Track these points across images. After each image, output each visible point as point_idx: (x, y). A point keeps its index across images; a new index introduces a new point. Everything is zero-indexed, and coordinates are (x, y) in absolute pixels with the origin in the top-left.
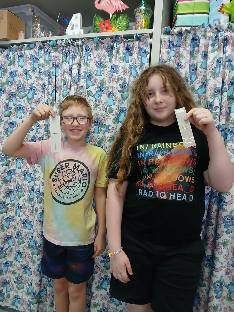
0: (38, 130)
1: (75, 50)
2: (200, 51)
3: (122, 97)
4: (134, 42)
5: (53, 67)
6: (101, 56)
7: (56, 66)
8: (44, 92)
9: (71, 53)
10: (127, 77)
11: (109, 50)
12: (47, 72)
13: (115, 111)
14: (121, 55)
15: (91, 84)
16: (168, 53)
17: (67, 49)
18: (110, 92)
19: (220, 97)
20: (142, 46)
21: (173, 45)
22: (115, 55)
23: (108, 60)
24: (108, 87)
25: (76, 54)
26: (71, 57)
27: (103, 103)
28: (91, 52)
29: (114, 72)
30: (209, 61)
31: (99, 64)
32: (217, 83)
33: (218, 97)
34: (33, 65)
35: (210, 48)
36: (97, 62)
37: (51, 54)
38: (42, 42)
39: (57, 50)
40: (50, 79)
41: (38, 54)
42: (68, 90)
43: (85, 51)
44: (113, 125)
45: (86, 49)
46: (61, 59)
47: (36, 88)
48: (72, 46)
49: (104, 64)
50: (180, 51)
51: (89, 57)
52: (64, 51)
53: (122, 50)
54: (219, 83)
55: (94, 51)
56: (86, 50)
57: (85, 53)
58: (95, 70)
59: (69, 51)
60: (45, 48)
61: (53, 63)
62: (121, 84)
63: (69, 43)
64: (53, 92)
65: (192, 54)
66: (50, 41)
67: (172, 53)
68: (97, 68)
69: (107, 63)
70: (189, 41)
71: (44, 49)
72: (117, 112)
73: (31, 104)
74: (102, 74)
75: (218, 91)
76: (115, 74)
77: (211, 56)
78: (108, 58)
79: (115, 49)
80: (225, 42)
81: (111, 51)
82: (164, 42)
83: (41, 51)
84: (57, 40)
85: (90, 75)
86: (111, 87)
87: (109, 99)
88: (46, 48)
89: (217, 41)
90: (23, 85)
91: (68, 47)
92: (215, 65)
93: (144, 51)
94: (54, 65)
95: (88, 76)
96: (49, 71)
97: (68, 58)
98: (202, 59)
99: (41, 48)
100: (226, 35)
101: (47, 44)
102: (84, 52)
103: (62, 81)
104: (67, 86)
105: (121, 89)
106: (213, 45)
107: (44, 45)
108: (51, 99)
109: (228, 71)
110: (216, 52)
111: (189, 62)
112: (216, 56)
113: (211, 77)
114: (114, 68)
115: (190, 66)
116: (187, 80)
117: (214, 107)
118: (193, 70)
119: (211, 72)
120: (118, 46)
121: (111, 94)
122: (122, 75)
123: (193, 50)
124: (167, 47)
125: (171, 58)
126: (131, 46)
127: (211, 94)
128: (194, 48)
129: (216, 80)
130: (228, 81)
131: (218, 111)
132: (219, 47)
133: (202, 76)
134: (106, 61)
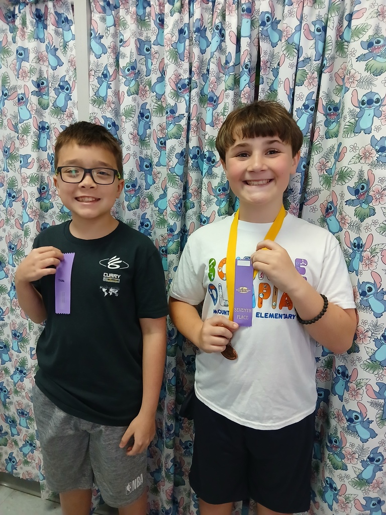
2: (153, 14)
3: (40, 103)
4: (46, 3)
10: (44, 69)
11: (9, 19)
13: (33, 129)
14: (30, 28)
16: (104, 20)
18: (20, 96)
19: (187, 98)
20: (60, 11)
21: (108, 4)
22: (20, 30)
23: (10, 39)
24: (15, 88)
27: (9, 116)
29: (23, 60)
30: (167, 30)
32: (181, 71)
33: (184, 97)
35: (168, 7)
44: (34, 155)
49: (3, 45)
50: (120, 15)
53: (30, 19)
54: (185, 71)
62: (35, 80)
65: (141, 21)
67: (110, 20)
69: (10, 44)
72: (35, 130)
75: (184, 86)
76: (24, 64)
77: (170, 21)
78: (10, 36)
79: (18, 18)
81: (12, 22)
86: (20, 87)
87: (20, 110)
92: (175, 38)
93: (65, 19)
98: (156, 28)
105: (37, 90)
109: (196, 51)
110: (177, 15)
111: (134, 34)
112: (177, 22)
113: (170, 60)
114: (23, 52)
115: (143, 43)
116: (133, 68)
117: (177, 115)
118: (148, 50)
119: (170, 52)
120: (22, 11)
121: (23, 99)
122: (34, 64)
123: (144, 13)
124: (100, 9)
125: (109, 29)
126: (43, 11)
127: (172, 91)
128: (145, 8)
129: (179, 66)
130: (198, 68)
131: (183, 122)
132: (182, 6)
133: (160, 60)
134: (7, 42)
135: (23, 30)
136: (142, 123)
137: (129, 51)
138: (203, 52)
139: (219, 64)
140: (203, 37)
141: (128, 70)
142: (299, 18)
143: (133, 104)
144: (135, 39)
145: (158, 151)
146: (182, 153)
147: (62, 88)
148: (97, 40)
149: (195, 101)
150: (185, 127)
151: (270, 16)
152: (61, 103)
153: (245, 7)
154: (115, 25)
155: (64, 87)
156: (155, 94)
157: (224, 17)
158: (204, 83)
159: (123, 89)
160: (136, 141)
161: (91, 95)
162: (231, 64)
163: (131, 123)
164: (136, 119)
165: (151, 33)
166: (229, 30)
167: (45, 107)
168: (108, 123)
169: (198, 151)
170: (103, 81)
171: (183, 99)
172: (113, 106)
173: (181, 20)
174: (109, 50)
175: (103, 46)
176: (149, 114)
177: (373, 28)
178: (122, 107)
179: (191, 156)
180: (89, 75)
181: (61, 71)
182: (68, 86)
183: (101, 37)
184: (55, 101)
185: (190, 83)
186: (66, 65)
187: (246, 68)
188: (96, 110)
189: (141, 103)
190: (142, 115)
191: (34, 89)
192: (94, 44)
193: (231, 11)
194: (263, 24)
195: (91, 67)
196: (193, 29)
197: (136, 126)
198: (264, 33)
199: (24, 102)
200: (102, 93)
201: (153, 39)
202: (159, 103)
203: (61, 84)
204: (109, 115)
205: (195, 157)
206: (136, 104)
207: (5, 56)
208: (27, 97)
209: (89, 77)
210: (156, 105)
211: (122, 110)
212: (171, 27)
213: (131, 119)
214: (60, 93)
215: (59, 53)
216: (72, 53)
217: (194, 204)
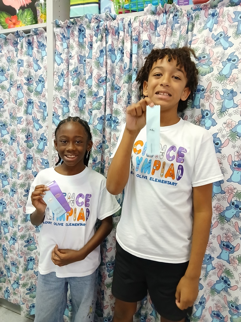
2: (87, 42)
3: (28, 89)
4: (33, 37)
10: (32, 71)
11: (15, 45)
13: (24, 104)
14: (25, 49)
16: (62, 45)
18: (19, 85)
19: (105, 87)
20: (40, 40)
21: (64, 37)
22: (20, 50)
23: (15, 55)
24: (16, 81)
27: (13, 96)
28: (2, 48)
29: (21, 66)
30: (94, 51)
31: (9, 59)
32: (101, 73)
33: (103, 87)
35: (94, 38)
36: (8, 57)
44: (24, 117)
50: (70, 42)
53: (25, 45)
54: (103, 73)
55: (4, 47)
58: (7, 65)
62: (26, 77)
65: (81, 45)
67: (65, 45)
68: (8, 63)
69: (15, 58)
70: (76, 33)
75: (103, 81)
76: (21, 68)
77: (95, 46)
78: (15, 53)
79: (19, 44)
80: (106, 31)
82: (57, 35)
85: (2, 70)
86: (19, 81)
87: (18, 93)
89: (99, 31)
92: (98, 55)
93: (42, 45)
98: (88, 50)
100: (106, 25)
105: (27, 82)
106: (96, 35)
109: (109, 61)
110: (99, 43)
111: (77, 53)
112: (99, 46)
113: (95, 67)
114: (21, 62)
115: (82, 58)
116: (76, 71)
117: (98, 97)
118: (85, 61)
119: (95, 62)
120: (21, 41)
121: (20, 87)
122: (26, 69)
123: (83, 41)
124: (60, 39)
125: (64, 50)
126: (31, 41)
127: (96, 84)
128: (83, 39)
129: (100, 70)
130: (110, 71)
131: (102, 101)
132: (102, 37)
133: (91, 67)
134: (14, 56)
136: (81, 101)
137: (74, 62)
138: (113, 62)
139: (120, 68)
140: (113, 54)
141: (73, 72)
142: (163, 43)
143: (75, 90)
144: (77, 55)
145: (89, 116)
146: (101, 118)
147: (40, 81)
148: (59, 56)
149: (109, 89)
150: (103, 103)
151: (148, 42)
152: (39, 89)
153: (134, 37)
154: (68, 48)
155: (41, 81)
156: (87, 85)
157: (123, 43)
158: (114, 79)
159: (71, 82)
160: (77, 110)
161: (54, 85)
162: (127, 69)
163: (74, 101)
164: (77, 98)
165: (86, 52)
166: (126, 50)
167: (31, 91)
168: (63, 100)
169: (110, 116)
170: (61, 78)
171: (102, 88)
172: (66, 91)
173: (102, 45)
174: (64, 61)
175: (61, 59)
176: (85, 96)
177: (201, 49)
178: (70, 92)
179: (107, 119)
180: (54, 74)
181: (40, 72)
182: (43, 80)
183: (61, 54)
185: (106, 79)
186: (43, 69)
187: (135, 71)
188: (57, 93)
189: (81, 89)
190: (81, 96)
191: (25, 81)
192: (57, 58)
193: (127, 40)
194: (144, 47)
195: (55, 70)
196: (108, 50)
197: (77, 103)
198: (144, 51)
199: (20, 89)
200: (61, 84)
201: (87, 55)
202: (90, 90)
203: (40, 79)
204: (64, 96)
205: (109, 120)
206: (77, 90)
207: (12, 64)
209: (54, 76)
210: (88, 91)
211: (70, 94)
212: (96, 49)
213: (74, 98)
214: (39, 84)
215: (39, 63)
216: (45, 62)
217: (108, 146)
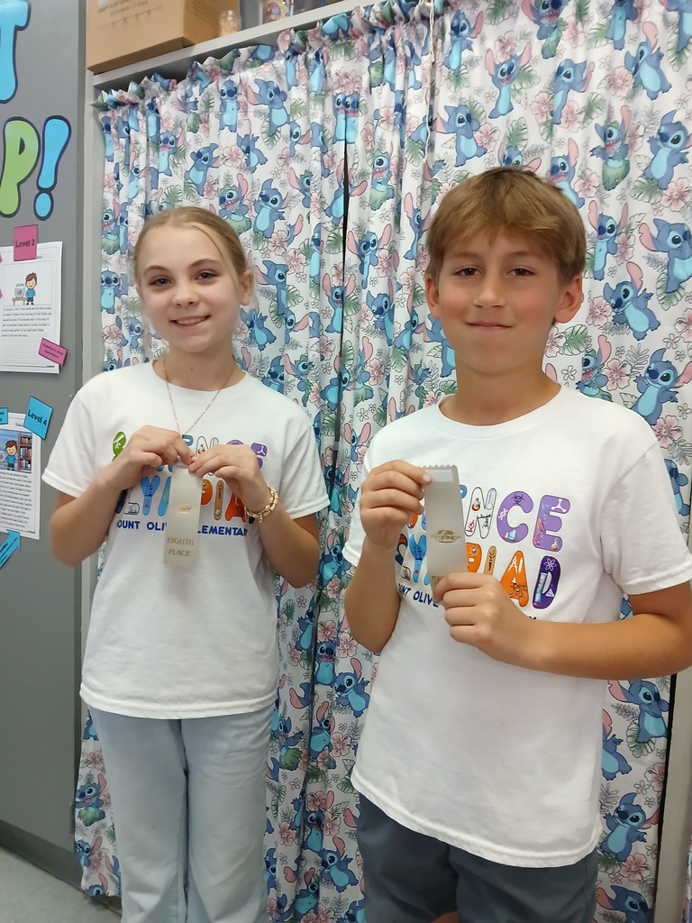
0: (292, 334)
1: (413, 36)
5: (336, 111)
6: (514, 42)
7: (347, 105)
8: (306, 203)
9: (400, 50)
10: (618, 103)
11: (543, 11)
12: (317, 129)
14: (596, 19)
15: (474, 150)
17: (386, 38)
22: (570, 26)
25: (418, 52)
26: (401, 63)
28: (473, 35)
29: (571, 87)
31: (503, 74)
34: (270, 115)
36: (497, 67)
37: (331, 66)
38: (296, 29)
39: (348, 50)
40: (325, 157)
41: (286, 74)
42: (392, 182)
43: (451, 34)
45: (455, 24)
46: (366, 78)
47: (279, 194)
48: (402, 23)
49: (522, 64)
51: (466, 53)
52: (374, 46)
55: (487, 29)
56: (456, 30)
57: (453, 42)
58: (489, 96)
59: (392, 43)
60: (307, 49)
61: (335, 97)
63: (393, 14)
64: (336, 198)
66: (325, 21)
68: (496, 89)
69: (536, 61)
71: (304, 53)
73: (266, 252)
74: (515, 105)
78: (538, 46)
79: (571, 2)
81: (550, 16)
83: (294, 62)
84: (349, 14)
85: (469, 117)
88: (310, 48)
90: (239, 190)
91: (389, 32)
94: (339, 104)
95: (461, 121)
96: (322, 128)
97: (389, 69)
99: (295, 54)
101: (315, 32)
102: (448, 37)
103: (369, 154)
104: (388, 167)
107: (304, 39)
108: (330, 226)
114: (571, 70)
134: (531, 57)
135: (575, 26)
147: (663, 137)
167: (609, 184)
184: (649, 166)
191: (597, 141)
199: (566, 174)
203: (663, 130)
207: (524, 86)
208: (572, 164)
214: (659, 148)
215: (665, 65)
